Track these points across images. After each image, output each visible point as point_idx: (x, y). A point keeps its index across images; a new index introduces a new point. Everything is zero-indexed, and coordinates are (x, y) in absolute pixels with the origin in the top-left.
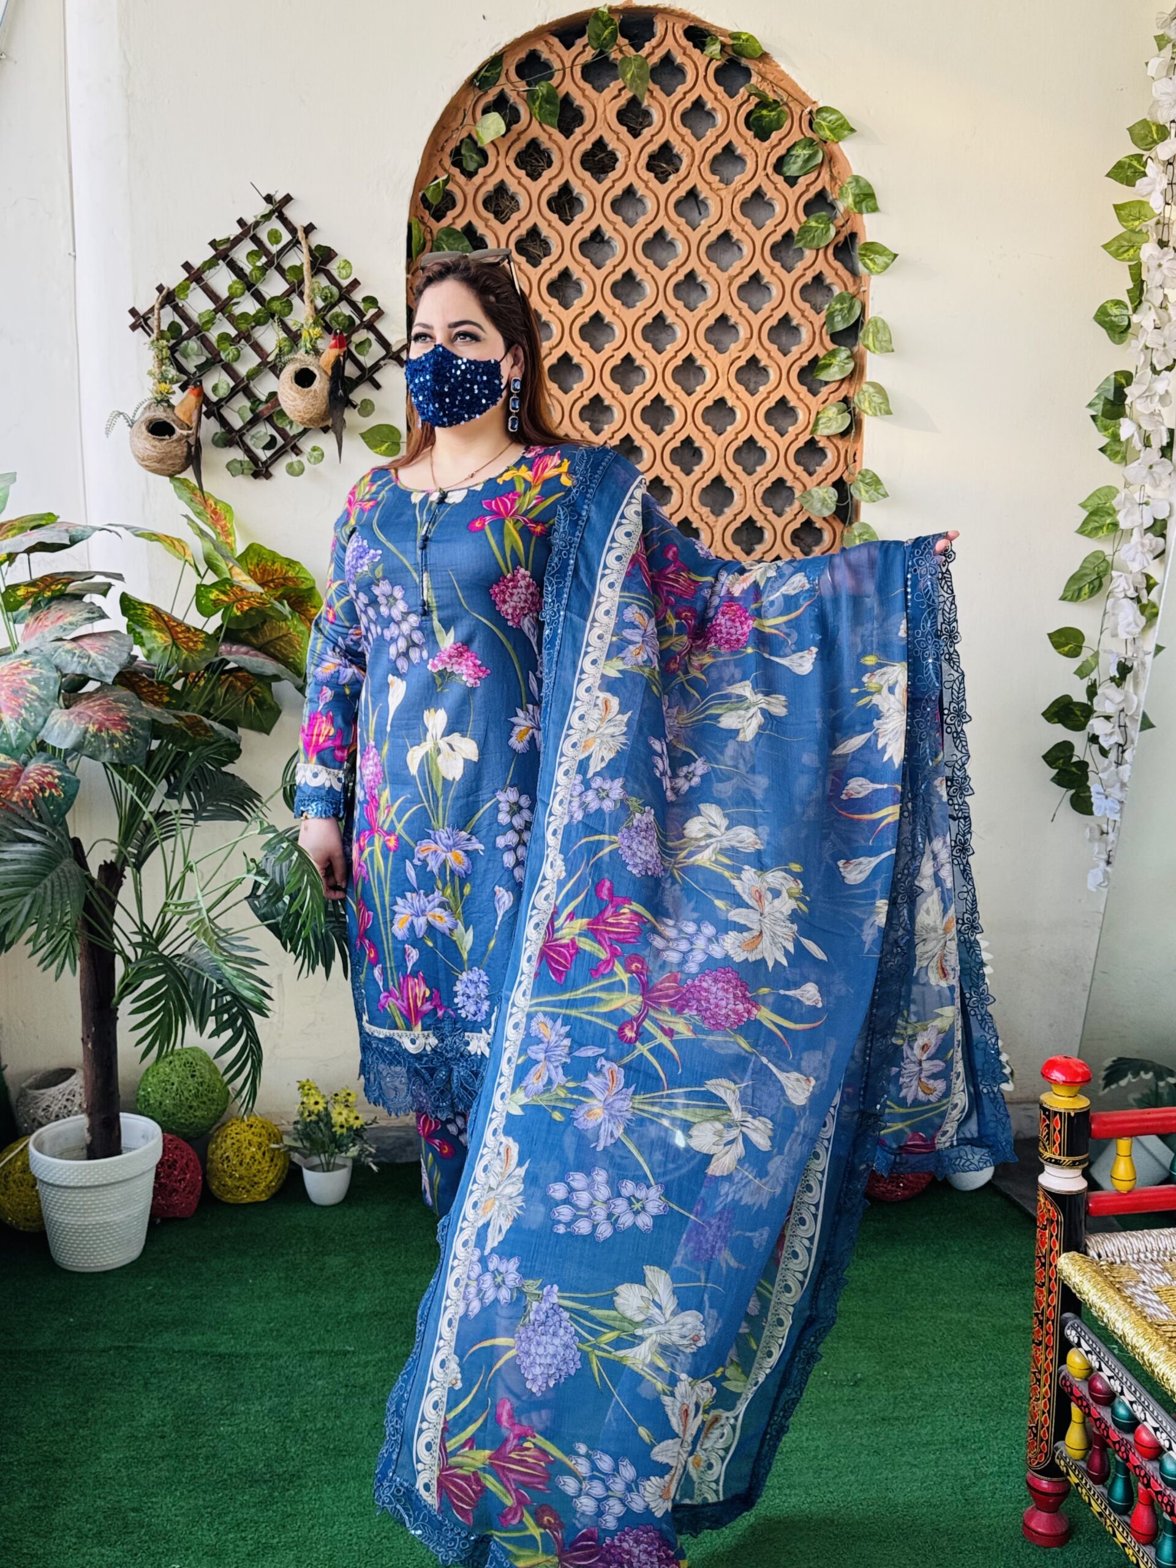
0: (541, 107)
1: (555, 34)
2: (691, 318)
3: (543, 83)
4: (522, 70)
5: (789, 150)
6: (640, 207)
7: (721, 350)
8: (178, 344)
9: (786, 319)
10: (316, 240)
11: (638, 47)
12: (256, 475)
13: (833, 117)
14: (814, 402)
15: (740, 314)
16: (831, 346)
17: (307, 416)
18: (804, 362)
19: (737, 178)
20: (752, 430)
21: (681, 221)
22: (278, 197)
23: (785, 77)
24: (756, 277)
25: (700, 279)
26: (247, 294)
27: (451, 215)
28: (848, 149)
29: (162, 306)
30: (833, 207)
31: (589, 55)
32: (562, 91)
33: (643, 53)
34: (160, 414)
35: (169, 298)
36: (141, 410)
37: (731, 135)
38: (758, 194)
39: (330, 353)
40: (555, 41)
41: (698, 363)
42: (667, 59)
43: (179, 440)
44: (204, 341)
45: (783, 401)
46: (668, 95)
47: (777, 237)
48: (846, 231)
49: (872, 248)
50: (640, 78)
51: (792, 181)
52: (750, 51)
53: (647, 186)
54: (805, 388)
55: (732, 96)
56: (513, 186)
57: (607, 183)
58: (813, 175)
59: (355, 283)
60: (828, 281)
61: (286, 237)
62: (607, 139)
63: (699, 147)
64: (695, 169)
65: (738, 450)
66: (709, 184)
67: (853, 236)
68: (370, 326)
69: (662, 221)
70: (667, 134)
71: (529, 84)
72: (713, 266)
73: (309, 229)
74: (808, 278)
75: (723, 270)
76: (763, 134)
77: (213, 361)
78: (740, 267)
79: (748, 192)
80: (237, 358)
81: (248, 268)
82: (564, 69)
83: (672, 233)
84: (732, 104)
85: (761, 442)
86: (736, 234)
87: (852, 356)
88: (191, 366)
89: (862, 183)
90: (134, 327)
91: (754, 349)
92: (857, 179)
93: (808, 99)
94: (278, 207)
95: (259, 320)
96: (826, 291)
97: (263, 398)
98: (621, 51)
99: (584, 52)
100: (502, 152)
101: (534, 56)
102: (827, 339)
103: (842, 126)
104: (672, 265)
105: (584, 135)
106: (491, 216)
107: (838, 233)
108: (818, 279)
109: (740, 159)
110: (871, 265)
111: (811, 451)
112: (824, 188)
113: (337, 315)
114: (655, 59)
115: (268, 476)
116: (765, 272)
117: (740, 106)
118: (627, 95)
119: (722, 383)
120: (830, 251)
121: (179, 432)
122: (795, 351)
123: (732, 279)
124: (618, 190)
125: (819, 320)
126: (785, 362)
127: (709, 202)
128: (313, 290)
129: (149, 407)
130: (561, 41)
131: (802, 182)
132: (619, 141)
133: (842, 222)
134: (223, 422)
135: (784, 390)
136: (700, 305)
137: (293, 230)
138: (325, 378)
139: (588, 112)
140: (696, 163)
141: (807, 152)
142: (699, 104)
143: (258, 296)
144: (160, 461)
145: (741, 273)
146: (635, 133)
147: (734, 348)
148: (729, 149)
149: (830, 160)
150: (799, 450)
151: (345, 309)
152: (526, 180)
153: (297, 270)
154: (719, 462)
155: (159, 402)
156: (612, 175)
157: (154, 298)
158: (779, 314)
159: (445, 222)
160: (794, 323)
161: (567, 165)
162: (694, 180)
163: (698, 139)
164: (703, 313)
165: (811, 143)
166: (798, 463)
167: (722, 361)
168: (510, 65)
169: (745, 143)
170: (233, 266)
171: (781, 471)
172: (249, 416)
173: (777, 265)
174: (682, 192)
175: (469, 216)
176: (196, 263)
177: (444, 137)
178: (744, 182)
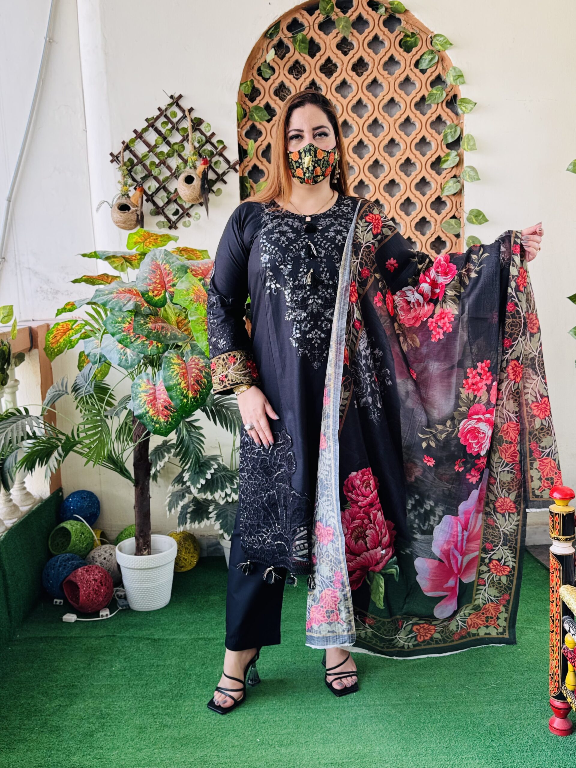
0: (299, 45)
1: (305, 9)
2: (376, 141)
3: (300, 34)
4: (290, 28)
5: (421, 56)
6: (350, 89)
7: (391, 155)
8: (132, 168)
9: (423, 139)
10: (194, 115)
11: (345, 12)
12: (170, 228)
13: (442, 39)
14: (439, 179)
15: (401, 137)
16: (448, 151)
17: (191, 198)
18: (433, 159)
19: (396, 72)
20: (408, 194)
21: (370, 94)
22: (176, 96)
23: (417, 21)
24: (408, 120)
25: (380, 122)
26: (164, 143)
27: (258, 99)
28: (449, 53)
29: (124, 150)
30: (444, 82)
31: (321, 18)
32: (309, 37)
33: (348, 15)
34: (124, 201)
35: (127, 147)
36: (115, 200)
37: (393, 51)
38: (407, 79)
39: (201, 167)
40: (305, 13)
41: (380, 163)
42: (360, 18)
43: (132, 212)
44: (144, 166)
45: (423, 179)
46: (361, 34)
47: (417, 99)
48: (451, 94)
49: (464, 101)
50: (347, 27)
51: (423, 71)
52: (399, 9)
53: (352, 79)
54: (434, 172)
55: (392, 32)
56: (287, 84)
57: (333, 78)
58: (434, 68)
59: (213, 134)
60: (444, 119)
61: (180, 114)
62: (332, 58)
63: (377, 58)
64: (375, 69)
65: (402, 204)
66: (383, 75)
67: (455, 96)
68: (221, 155)
69: (360, 95)
70: (361, 53)
71: (293, 34)
72: (386, 115)
73: (191, 110)
74: (434, 118)
75: (391, 117)
76: (408, 49)
77: (149, 175)
78: (399, 115)
79: (402, 78)
80: (159, 174)
81: (163, 131)
82: (310, 26)
83: (365, 101)
84: (392, 36)
85: (413, 199)
86: (397, 99)
87: (458, 155)
88: (138, 178)
89: (457, 70)
90: (112, 161)
91: (408, 154)
92: (454, 68)
93: (429, 31)
94: (176, 101)
95: (169, 155)
96: (443, 124)
97: (173, 191)
98: (337, 15)
99: (319, 17)
100: (282, 67)
101: (295, 21)
102: (444, 147)
103: (446, 43)
104: (366, 116)
105: (321, 56)
106: (277, 98)
107: (447, 95)
108: (439, 118)
109: (398, 63)
110: (464, 109)
111: (438, 203)
112: (440, 74)
113: (205, 150)
114: (354, 17)
115: (176, 228)
116: (412, 117)
117: (396, 37)
118: (340, 36)
119: (393, 171)
120: (444, 104)
121: (132, 209)
122: (429, 154)
123: (396, 121)
124: (338, 82)
125: (440, 138)
126: (423, 159)
127: (383, 84)
128: (192, 139)
129: (119, 198)
130: (308, 12)
131: (429, 71)
132: (338, 57)
133: (449, 90)
134: (154, 203)
135: (424, 174)
136: (381, 134)
137: (184, 111)
138: (199, 179)
139: (322, 46)
140: (376, 66)
141: (430, 57)
142: (376, 38)
143: (168, 143)
144: (124, 223)
145: (400, 117)
146: (345, 54)
147: (398, 154)
148: (392, 58)
149: (442, 59)
150: (433, 203)
151: (208, 147)
152: (293, 80)
153: (185, 130)
154: (393, 210)
155: (123, 195)
156: (335, 75)
157: (121, 147)
158: (420, 137)
159: (255, 103)
160: (428, 141)
161: (313, 72)
162: (375, 74)
163: (376, 54)
164: (382, 138)
165: (432, 52)
166: (432, 209)
167: (393, 161)
168: (284, 26)
169: (399, 54)
170: (157, 130)
171: (424, 214)
172: (166, 200)
173: (418, 113)
174: (370, 80)
175: (267, 99)
176: (139, 130)
177: (253, 62)
178: (399, 73)
